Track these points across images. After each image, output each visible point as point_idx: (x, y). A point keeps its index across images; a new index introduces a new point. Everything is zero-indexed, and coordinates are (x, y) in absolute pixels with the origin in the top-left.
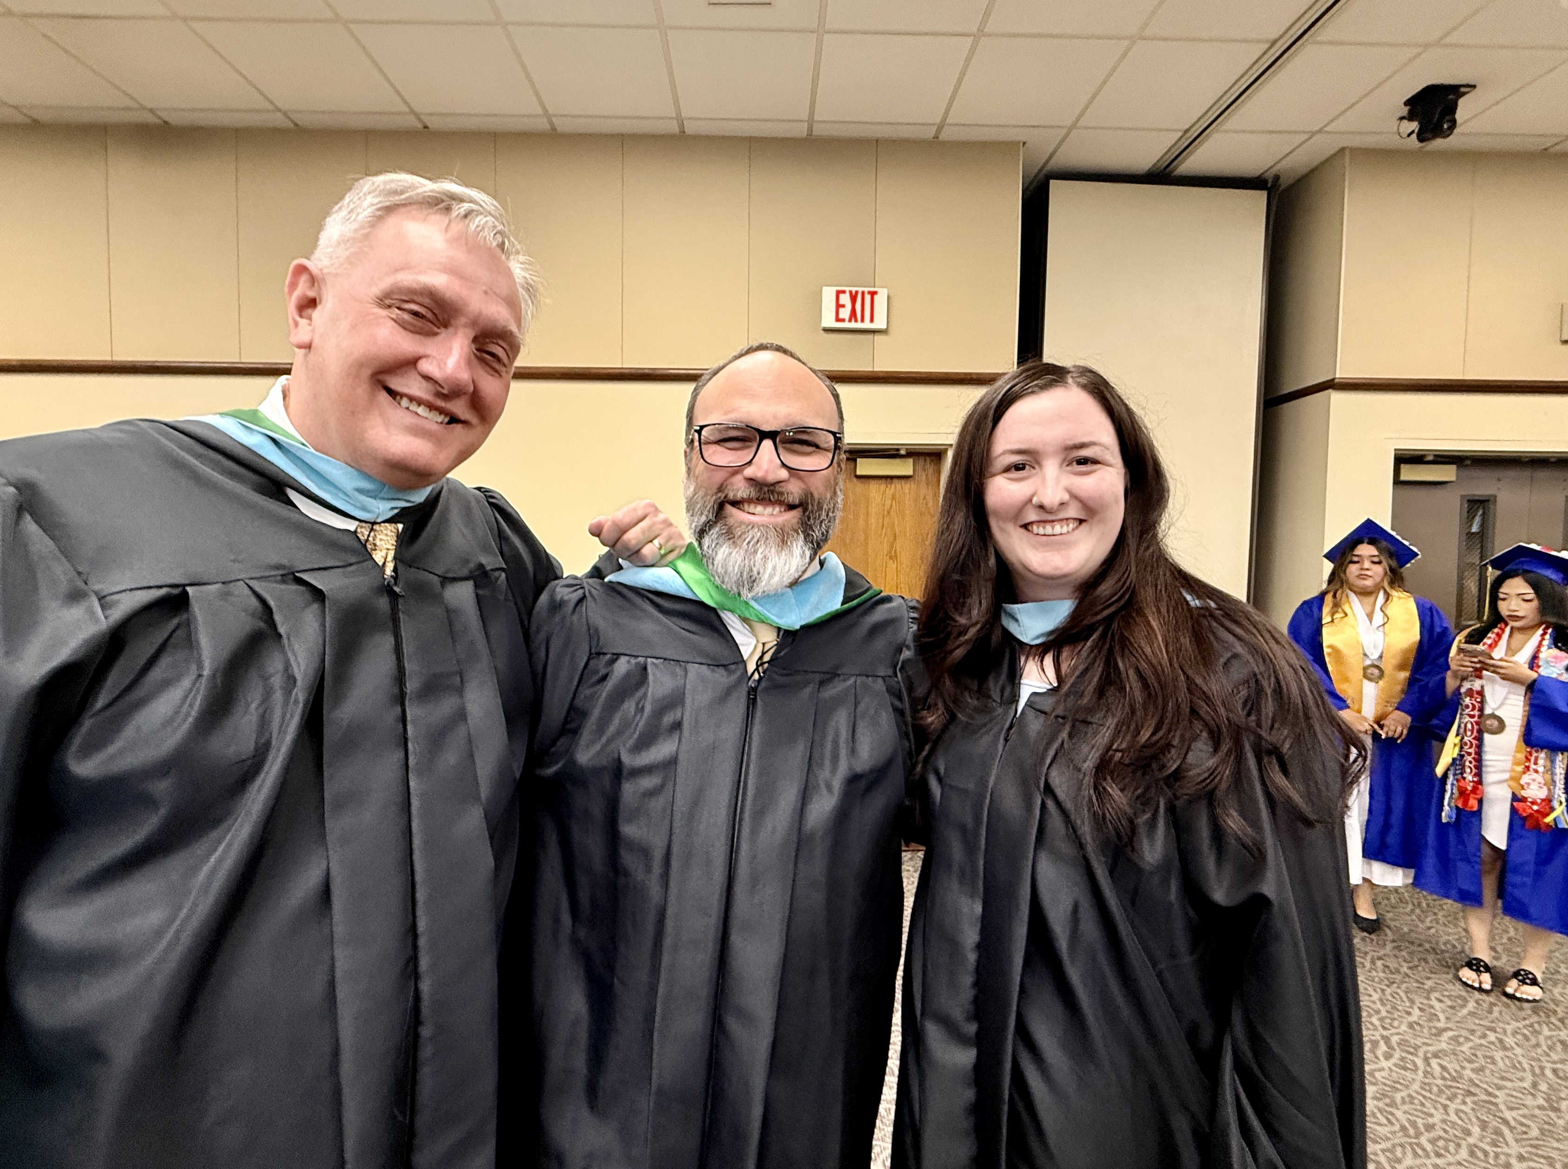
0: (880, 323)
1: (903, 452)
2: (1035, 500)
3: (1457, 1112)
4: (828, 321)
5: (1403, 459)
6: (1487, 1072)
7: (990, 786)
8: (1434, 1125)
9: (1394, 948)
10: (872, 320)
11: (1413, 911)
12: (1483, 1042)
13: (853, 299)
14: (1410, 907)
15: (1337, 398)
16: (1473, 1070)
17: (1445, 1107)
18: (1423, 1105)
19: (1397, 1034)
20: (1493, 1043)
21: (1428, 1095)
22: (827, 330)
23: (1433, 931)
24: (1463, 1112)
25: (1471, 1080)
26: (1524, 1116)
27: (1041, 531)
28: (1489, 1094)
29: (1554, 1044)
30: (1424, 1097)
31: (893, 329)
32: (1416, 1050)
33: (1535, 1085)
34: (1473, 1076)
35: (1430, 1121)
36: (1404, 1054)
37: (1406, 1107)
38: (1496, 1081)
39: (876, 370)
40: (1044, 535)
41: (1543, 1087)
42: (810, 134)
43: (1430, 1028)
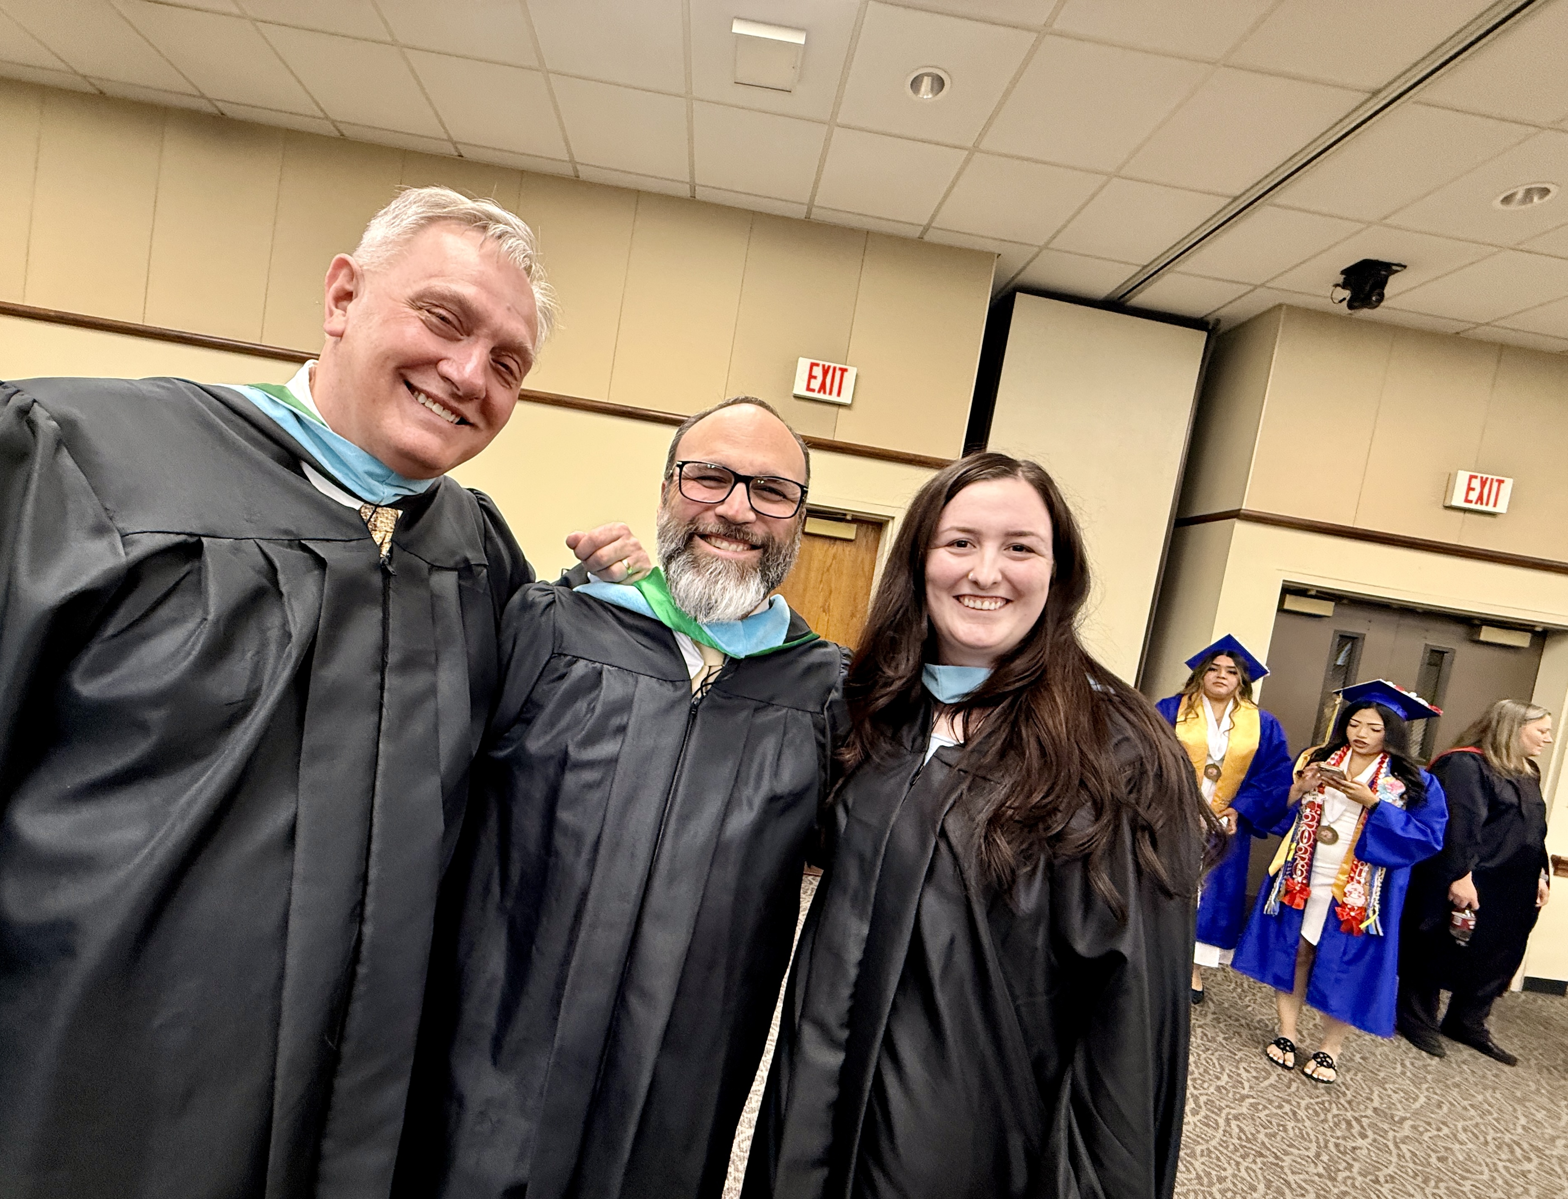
0: (845, 398)
1: (849, 517)
2: (971, 576)
3: (1247, 1168)
4: (800, 388)
5: (1289, 590)
6: (1279, 1138)
7: (891, 823)
8: (1227, 1177)
9: (1214, 1019)
10: (839, 394)
11: (1235, 989)
12: (1279, 1112)
13: (825, 372)
14: (1233, 985)
15: (1239, 526)
16: (1266, 1135)
17: (1238, 1164)
18: (1218, 1159)
19: (1207, 1094)
20: (1286, 1113)
21: (1225, 1151)
22: (797, 397)
23: (1250, 1009)
24: (1251, 1169)
25: (1263, 1143)
26: (1305, 1181)
27: (971, 604)
28: (1277, 1157)
29: (1339, 1121)
30: (1221, 1153)
31: (856, 405)
32: (1219, 1110)
33: (1318, 1155)
34: (1266, 1140)
35: (1223, 1174)
36: (1208, 1113)
37: (1203, 1159)
38: (1285, 1147)
39: (836, 439)
40: (974, 608)
41: (1325, 1158)
42: (808, 217)
43: (1234, 1092)
